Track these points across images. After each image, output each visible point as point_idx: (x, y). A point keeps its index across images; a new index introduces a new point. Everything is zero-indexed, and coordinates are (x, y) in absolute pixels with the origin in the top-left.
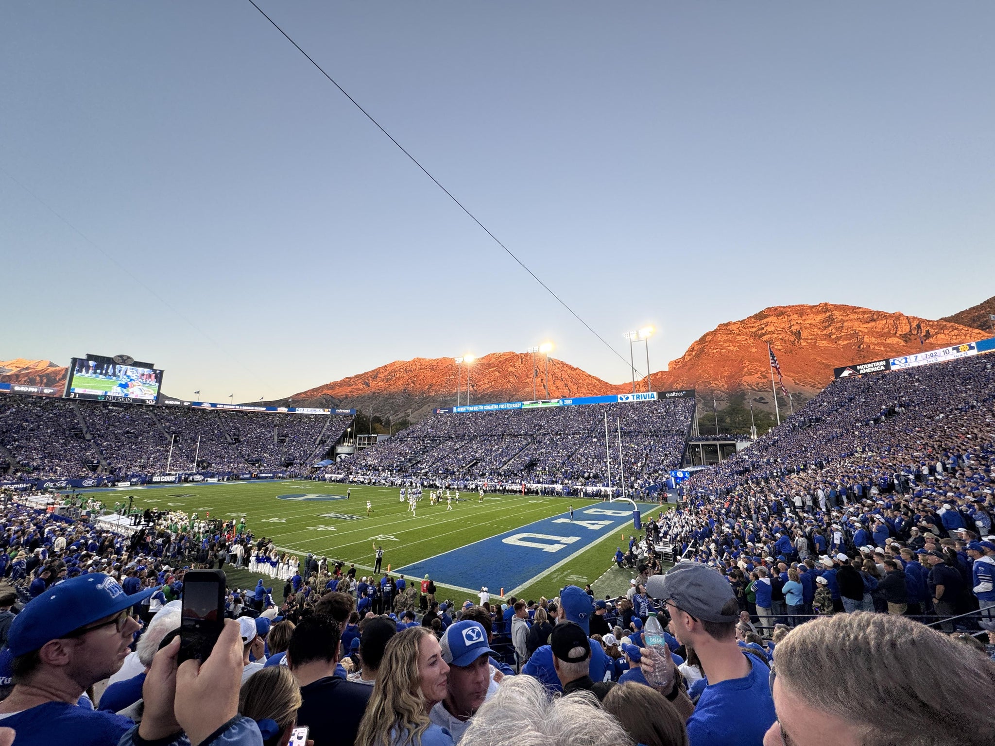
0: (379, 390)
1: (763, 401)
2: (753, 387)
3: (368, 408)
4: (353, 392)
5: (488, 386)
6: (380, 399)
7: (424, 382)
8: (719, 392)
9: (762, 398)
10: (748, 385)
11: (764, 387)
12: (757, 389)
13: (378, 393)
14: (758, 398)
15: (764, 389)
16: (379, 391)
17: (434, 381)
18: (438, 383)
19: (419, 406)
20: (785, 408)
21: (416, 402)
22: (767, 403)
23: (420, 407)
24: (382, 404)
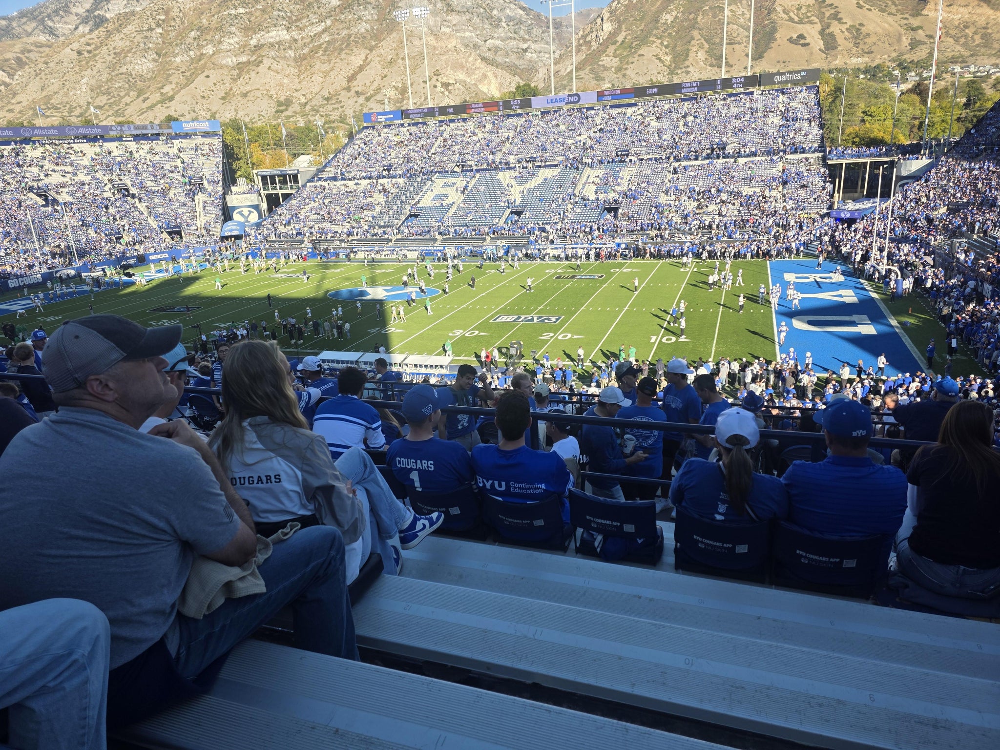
0: (88, 44)
1: (802, 42)
2: (792, 14)
3: (77, 86)
4: (29, 51)
5: (319, 29)
6: (98, 65)
7: (183, 23)
8: (735, 27)
9: (801, 37)
10: (784, 12)
11: (809, 14)
12: (796, 19)
13: (89, 52)
14: (795, 36)
15: (808, 17)
16: (89, 48)
17: (204, 21)
18: (213, 25)
19: (187, 79)
20: (833, 52)
21: (177, 69)
22: (808, 44)
23: (190, 81)
24: (105, 77)
